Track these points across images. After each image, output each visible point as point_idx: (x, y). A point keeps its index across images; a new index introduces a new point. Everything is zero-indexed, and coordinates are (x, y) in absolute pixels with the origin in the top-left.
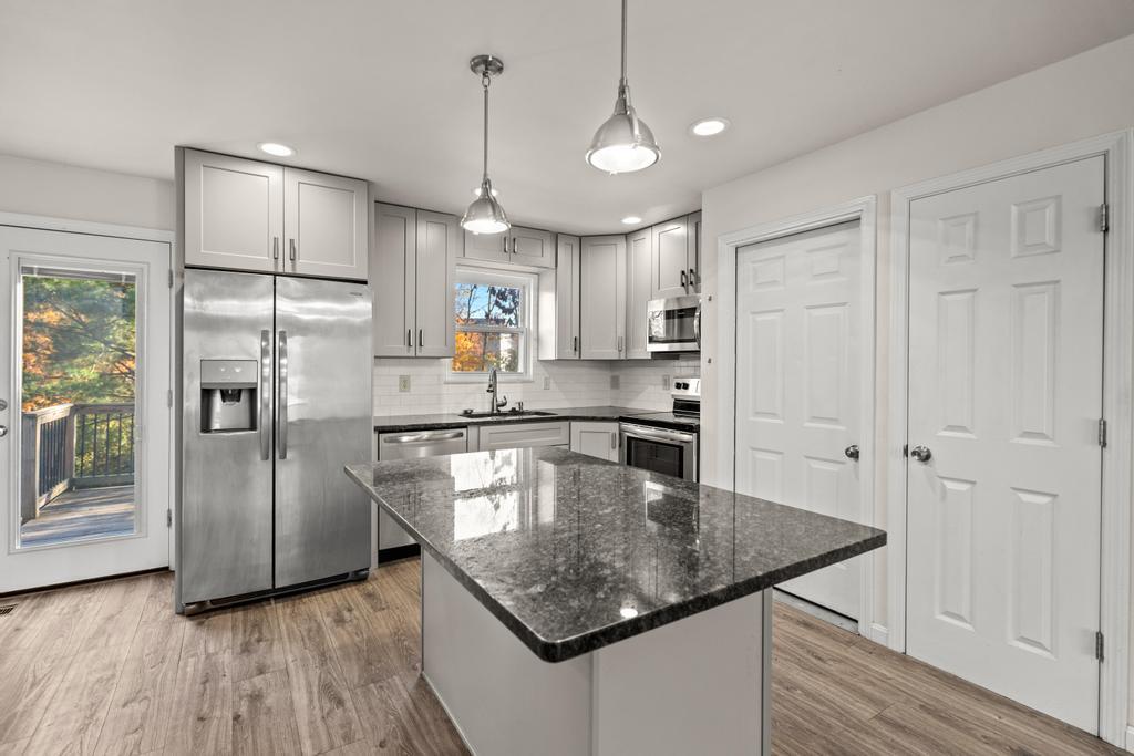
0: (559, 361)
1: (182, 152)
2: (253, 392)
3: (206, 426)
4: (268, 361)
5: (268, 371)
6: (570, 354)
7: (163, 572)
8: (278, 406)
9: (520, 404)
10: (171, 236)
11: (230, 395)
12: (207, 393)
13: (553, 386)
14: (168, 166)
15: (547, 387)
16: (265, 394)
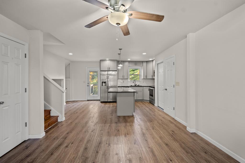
0: (143, 79)
1: (100, 60)
2: (106, 82)
3: (102, 85)
4: (107, 79)
5: (107, 80)
6: (145, 78)
7: (100, 100)
8: (108, 84)
9: (139, 85)
10: (100, 67)
11: (104, 83)
12: (102, 82)
13: (144, 82)
14: (99, 61)
15: (143, 82)
16: (107, 83)
